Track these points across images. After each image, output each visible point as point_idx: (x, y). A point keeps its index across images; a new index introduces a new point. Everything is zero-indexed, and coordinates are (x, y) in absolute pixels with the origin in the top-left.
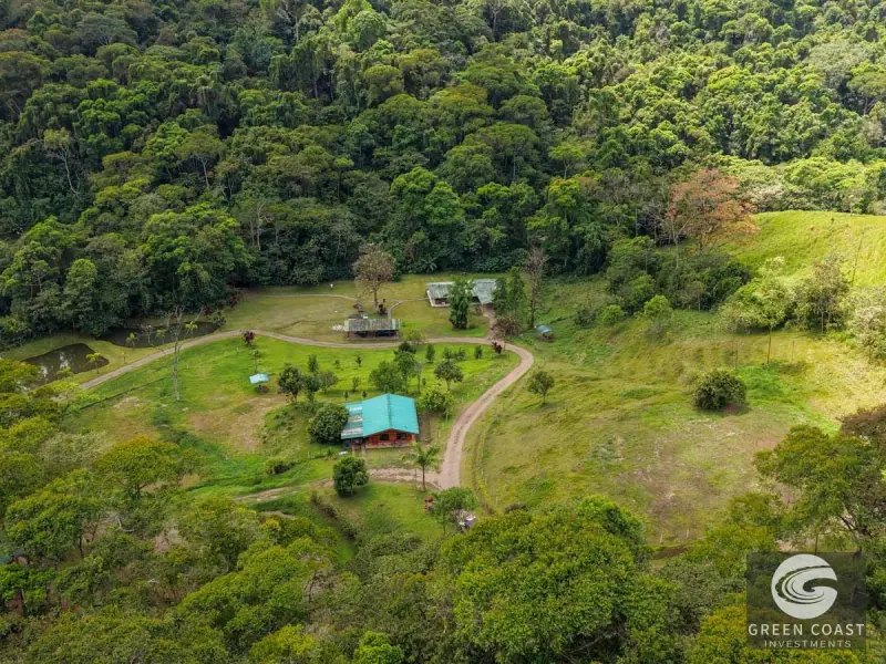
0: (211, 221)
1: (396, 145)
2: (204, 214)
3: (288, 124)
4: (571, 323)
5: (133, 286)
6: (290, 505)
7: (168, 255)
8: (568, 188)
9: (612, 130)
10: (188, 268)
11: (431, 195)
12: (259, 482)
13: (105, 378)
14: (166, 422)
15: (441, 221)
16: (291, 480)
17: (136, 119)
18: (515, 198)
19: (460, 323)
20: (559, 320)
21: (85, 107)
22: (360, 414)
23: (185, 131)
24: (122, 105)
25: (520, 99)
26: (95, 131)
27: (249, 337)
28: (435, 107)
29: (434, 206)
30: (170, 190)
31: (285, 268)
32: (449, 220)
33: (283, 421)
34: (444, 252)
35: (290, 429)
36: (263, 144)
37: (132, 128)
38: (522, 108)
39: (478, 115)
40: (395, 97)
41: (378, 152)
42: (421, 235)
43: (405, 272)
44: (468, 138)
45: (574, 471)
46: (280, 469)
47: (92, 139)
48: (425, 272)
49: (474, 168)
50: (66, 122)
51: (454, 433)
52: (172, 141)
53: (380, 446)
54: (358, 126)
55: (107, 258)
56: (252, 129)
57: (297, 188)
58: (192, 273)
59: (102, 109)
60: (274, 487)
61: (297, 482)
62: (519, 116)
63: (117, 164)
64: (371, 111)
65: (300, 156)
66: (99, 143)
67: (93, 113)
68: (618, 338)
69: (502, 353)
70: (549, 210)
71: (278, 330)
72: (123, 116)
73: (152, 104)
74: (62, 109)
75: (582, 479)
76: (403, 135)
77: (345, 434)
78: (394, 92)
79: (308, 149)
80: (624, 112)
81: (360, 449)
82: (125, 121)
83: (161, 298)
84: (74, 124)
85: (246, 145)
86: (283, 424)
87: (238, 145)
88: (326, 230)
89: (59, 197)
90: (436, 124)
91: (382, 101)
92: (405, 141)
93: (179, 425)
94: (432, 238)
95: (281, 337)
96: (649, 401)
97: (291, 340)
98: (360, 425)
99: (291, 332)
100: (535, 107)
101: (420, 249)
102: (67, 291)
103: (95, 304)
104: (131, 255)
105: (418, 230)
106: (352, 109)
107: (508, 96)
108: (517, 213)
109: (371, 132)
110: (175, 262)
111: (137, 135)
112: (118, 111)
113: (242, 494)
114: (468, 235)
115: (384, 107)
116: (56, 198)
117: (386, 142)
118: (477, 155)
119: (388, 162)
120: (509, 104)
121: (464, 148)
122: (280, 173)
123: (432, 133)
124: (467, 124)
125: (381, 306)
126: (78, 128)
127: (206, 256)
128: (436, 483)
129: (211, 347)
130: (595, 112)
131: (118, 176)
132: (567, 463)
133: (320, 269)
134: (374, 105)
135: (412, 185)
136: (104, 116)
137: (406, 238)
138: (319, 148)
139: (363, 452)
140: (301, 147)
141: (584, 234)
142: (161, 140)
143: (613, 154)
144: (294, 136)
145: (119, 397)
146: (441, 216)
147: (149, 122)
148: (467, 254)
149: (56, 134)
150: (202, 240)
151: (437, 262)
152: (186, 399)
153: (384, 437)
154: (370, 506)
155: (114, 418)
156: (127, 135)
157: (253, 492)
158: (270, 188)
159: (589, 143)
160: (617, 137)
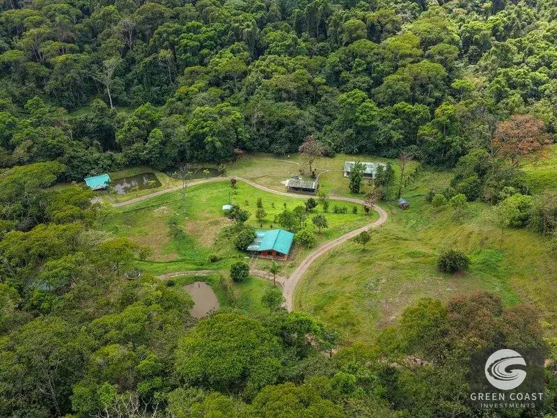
0: (228, 113)
1: (354, 71)
2: (225, 109)
3: (291, 55)
4: (424, 198)
5: (181, 146)
6: (210, 280)
7: (201, 131)
8: (446, 112)
9: (503, 70)
10: (210, 139)
11: (360, 107)
12: (202, 265)
13: (155, 195)
14: (175, 224)
15: (364, 124)
16: (216, 267)
17: (208, 46)
18: (415, 113)
19: (355, 189)
20: (418, 196)
21: (183, 38)
22: (262, 238)
23: (232, 55)
24: (202, 37)
25: (440, 46)
26: (185, 52)
27: (234, 182)
28: (384, 48)
29: (361, 114)
30: (214, 91)
31: (268, 143)
32: (369, 124)
33: (227, 234)
34: (364, 143)
35: (229, 239)
36: (273, 67)
37: (205, 51)
38: (440, 53)
39: (410, 55)
40: (359, 41)
41: (343, 74)
42: (350, 131)
43: (339, 152)
44: (400, 70)
45: (350, 293)
46: (214, 260)
47: (183, 57)
48: (350, 153)
49: (398, 90)
50: (172, 46)
51: (308, 257)
52: (224, 61)
53: (267, 257)
54: (333, 58)
55: (169, 130)
56: (270, 56)
57: (284, 95)
58: (212, 142)
59: (190, 39)
60: (207, 269)
61: (219, 269)
62: (438, 57)
63: (191, 72)
64: (343, 48)
65: (292, 76)
66: (186, 59)
67: (185, 41)
68: (439, 215)
69: (369, 212)
70: (433, 124)
71: (252, 179)
72: (201, 43)
73: (219, 37)
74: (171, 38)
75: (352, 298)
76: (359, 65)
77: (250, 248)
78: (359, 37)
79: (297, 71)
80: (518, 58)
81: (256, 257)
82: (202, 47)
83: (196, 153)
84: (176, 47)
85: (262, 68)
86: (227, 235)
87: (257, 67)
88: (293, 124)
89: (165, 87)
90: (383, 59)
91: (352, 43)
92: (360, 69)
93: (180, 226)
94: (358, 133)
95: (252, 184)
96: (417, 260)
97: (257, 186)
98: (259, 244)
99: (258, 182)
100: (450, 53)
101: (350, 139)
102: (147, 145)
103: (161, 154)
104: (182, 129)
105: (351, 127)
106: (335, 45)
107: (434, 43)
108: (415, 124)
109: (341, 61)
110: (205, 135)
111: (206, 55)
112: (199, 41)
113: (191, 270)
114: (380, 134)
115: (351, 46)
116: (163, 88)
117: (349, 69)
118: (401, 82)
119: (348, 81)
120: (433, 49)
121: (394, 77)
122: (277, 86)
123: (378, 65)
124: (401, 61)
125: (313, 173)
126: (177, 49)
127: (221, 134)
128: (283, 284)
129: (214, 184)
130: (494, 57)
131: (190, 80)
132: (350, 287)
133: (287, 146)
134: (347, 44)
135: (350, 100)
136: (191, 43)
137: (343, 131)
138: (305, 70)
139: (257, 259)
140: (294, 70)
141: (452, 142)
142: (217, 60)
143: (497, 88)
144: (291, 62)
145: (158, 206)
146: (364, 121)
147: (215, 47)
148: (378, 145)
149: (165, 52)
150: (220, 124)
151: (359, 148)
152: (189, 213)
153: (270, 252)
154: (246, 289)
155: (152, 217)
156: (202, 55)
157: (196, 270)
158: (269, 95)
159: (484, 78)
160: (504, 76)
